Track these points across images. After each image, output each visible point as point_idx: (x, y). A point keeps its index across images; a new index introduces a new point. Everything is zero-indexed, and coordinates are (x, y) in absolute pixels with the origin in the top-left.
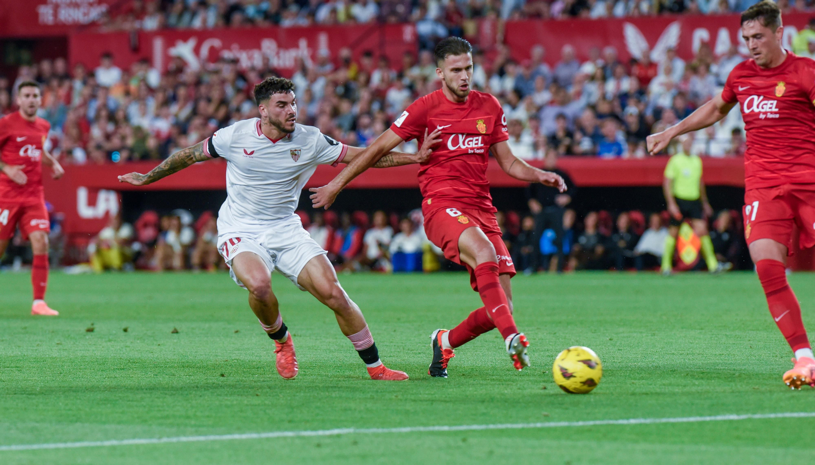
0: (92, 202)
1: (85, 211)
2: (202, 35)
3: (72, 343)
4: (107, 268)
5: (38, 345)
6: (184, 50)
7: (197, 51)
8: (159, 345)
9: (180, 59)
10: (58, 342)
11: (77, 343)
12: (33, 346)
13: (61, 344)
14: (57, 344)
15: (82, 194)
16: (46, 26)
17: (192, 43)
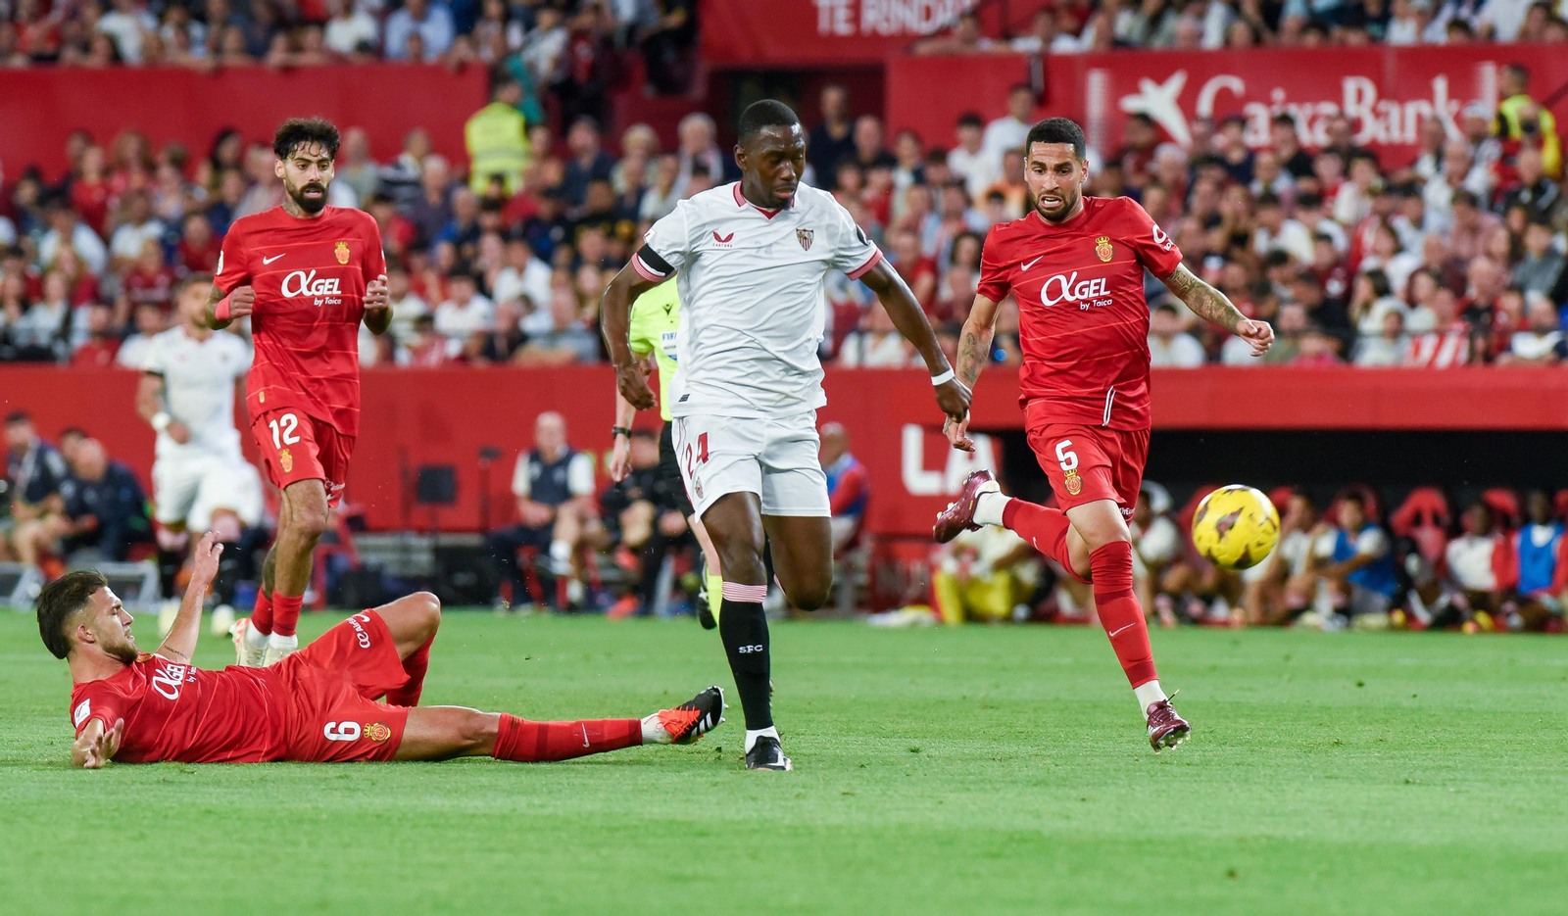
0: (935, 461)
1: (919, 481)
2: (1198, 65)
3: (879, 792)
4: (972, 616)
5: (798, 796)
6: (1158, 100)
7: (1186, 103)
8: (1083, 800)
9: (1144, 118)
10: (846, 791)
11: (889, 793)
12: (786, 799)
13: (853, 795)
14: (844, 794)
15: (913, 439)
16: (832, 38)
17: (1176, 83)
